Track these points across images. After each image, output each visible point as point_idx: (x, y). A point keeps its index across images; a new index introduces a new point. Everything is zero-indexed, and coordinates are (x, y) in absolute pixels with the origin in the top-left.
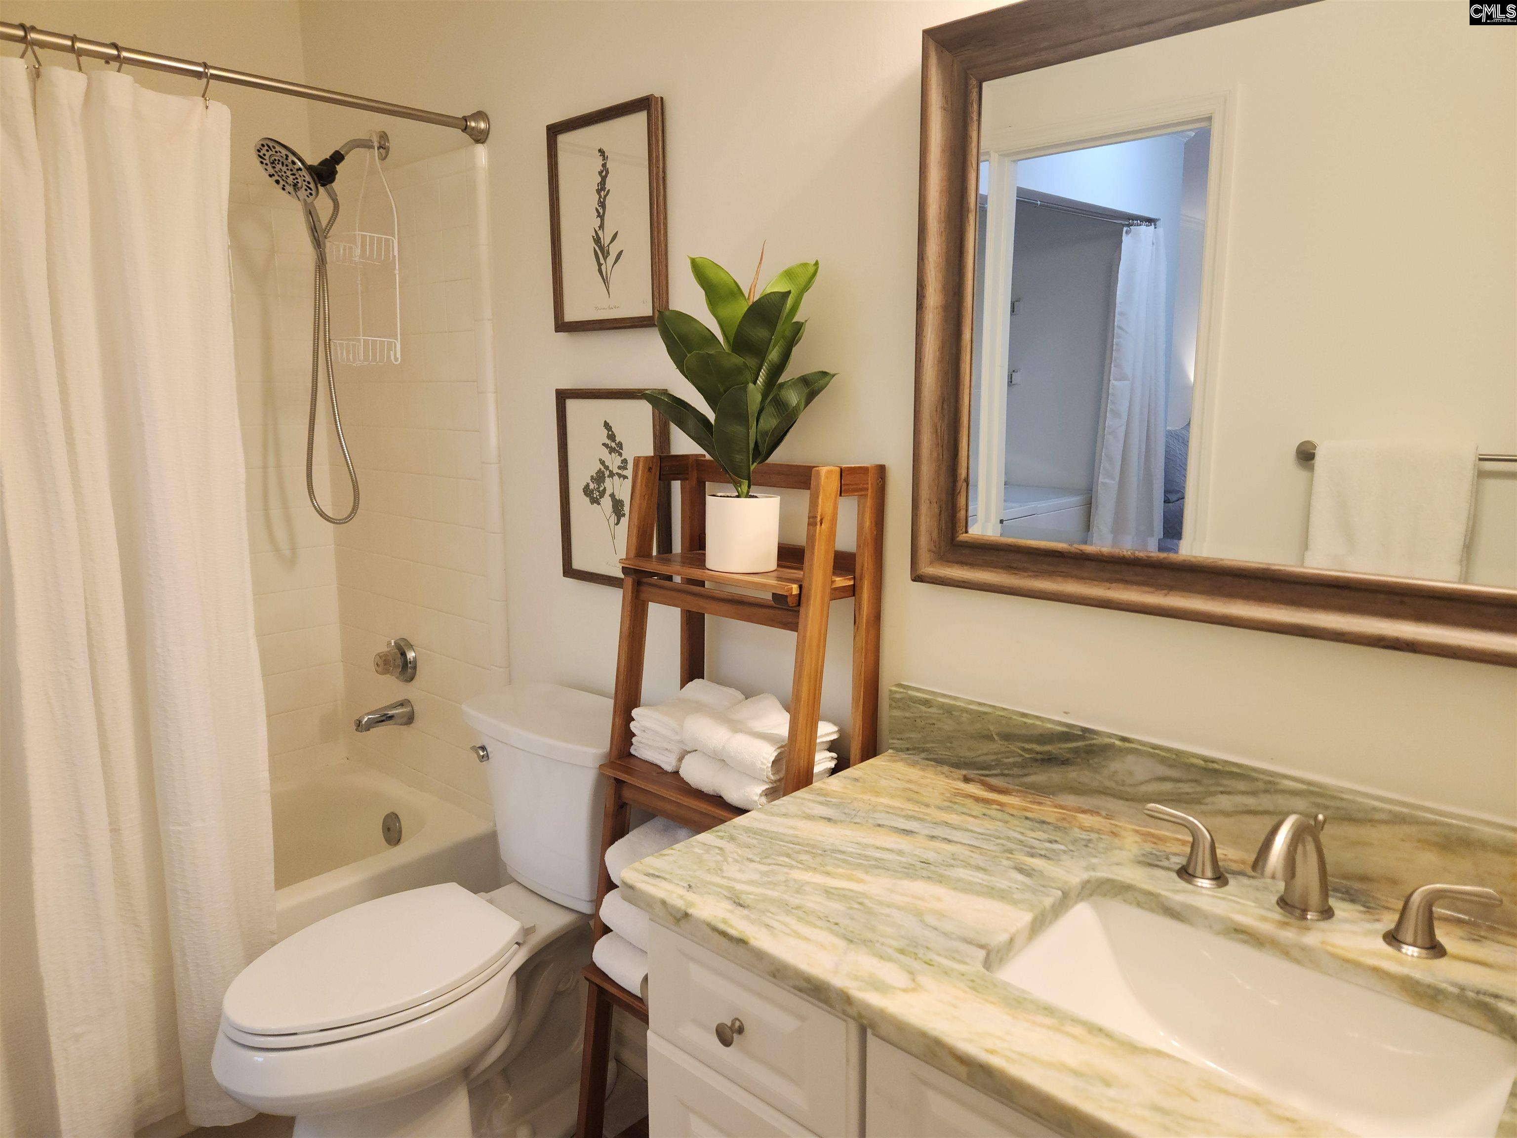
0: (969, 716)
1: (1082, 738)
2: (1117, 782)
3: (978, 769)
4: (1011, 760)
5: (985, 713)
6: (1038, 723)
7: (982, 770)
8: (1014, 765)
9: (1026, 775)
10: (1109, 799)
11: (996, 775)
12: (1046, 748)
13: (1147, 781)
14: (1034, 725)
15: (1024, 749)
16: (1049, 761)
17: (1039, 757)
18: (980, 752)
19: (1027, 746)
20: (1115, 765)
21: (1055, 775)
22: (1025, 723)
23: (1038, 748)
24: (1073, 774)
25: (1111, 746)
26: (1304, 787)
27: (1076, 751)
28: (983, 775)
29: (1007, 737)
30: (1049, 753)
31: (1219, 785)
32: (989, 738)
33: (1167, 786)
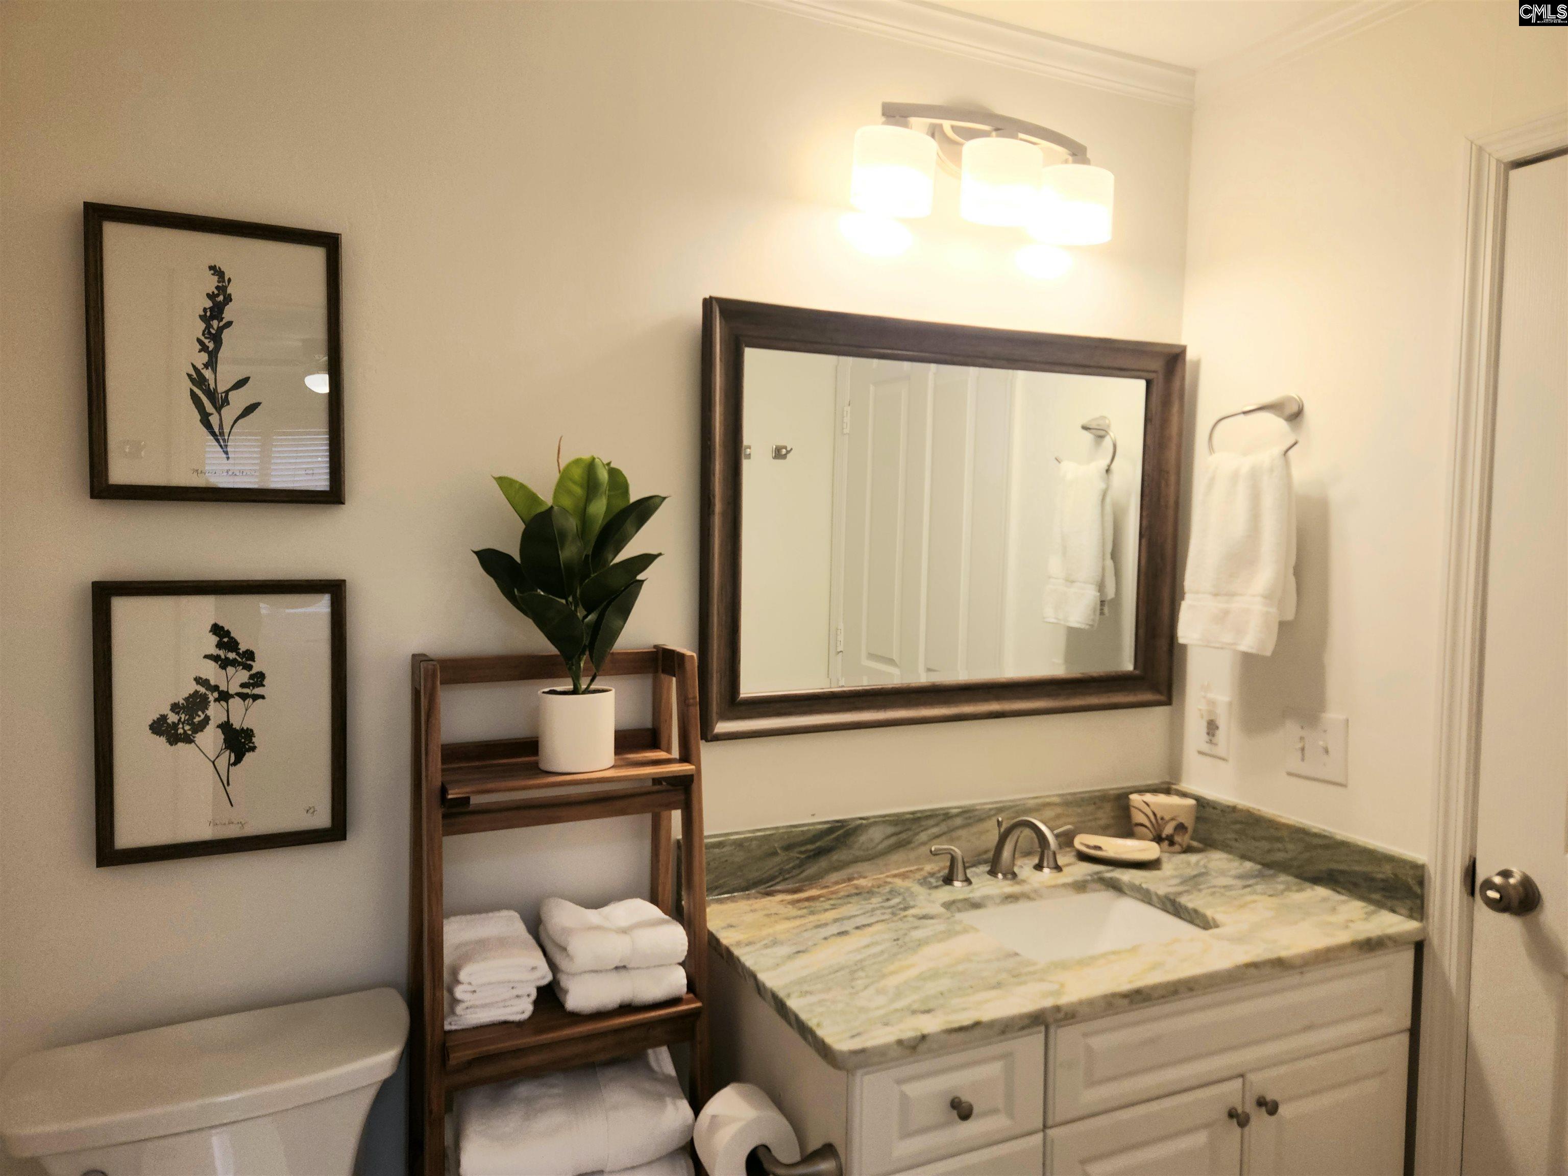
0: (758, 842)
1: (842, 827)
2: (864, 850)
3: (765, 883)
4: (791, 865)
5: (772, 835)
6: (811, 828)
7: (768, 883)
8: (794, 868)
9: (802, 872)
10: (859, 864)
11: (778, 883)
12: (818, 844)
13: (882, 842)
14: (808, 830)
15: (801, 853)
16: (820, 853)
17: (812, 853)
18: (767, 868)
19: (803, 849)
20: (863, 838)
21: (823, 863)
22: (802, 831)
23: (810, 847)
24: (835, 857)
25: (861, 825)
26: (960, 810)
27: (837, 839)
28: (769, 887)
29: (788, 848)
30: (819, 848)
31: (921, 826)
32: (775, 854)
33: (893, 840)
